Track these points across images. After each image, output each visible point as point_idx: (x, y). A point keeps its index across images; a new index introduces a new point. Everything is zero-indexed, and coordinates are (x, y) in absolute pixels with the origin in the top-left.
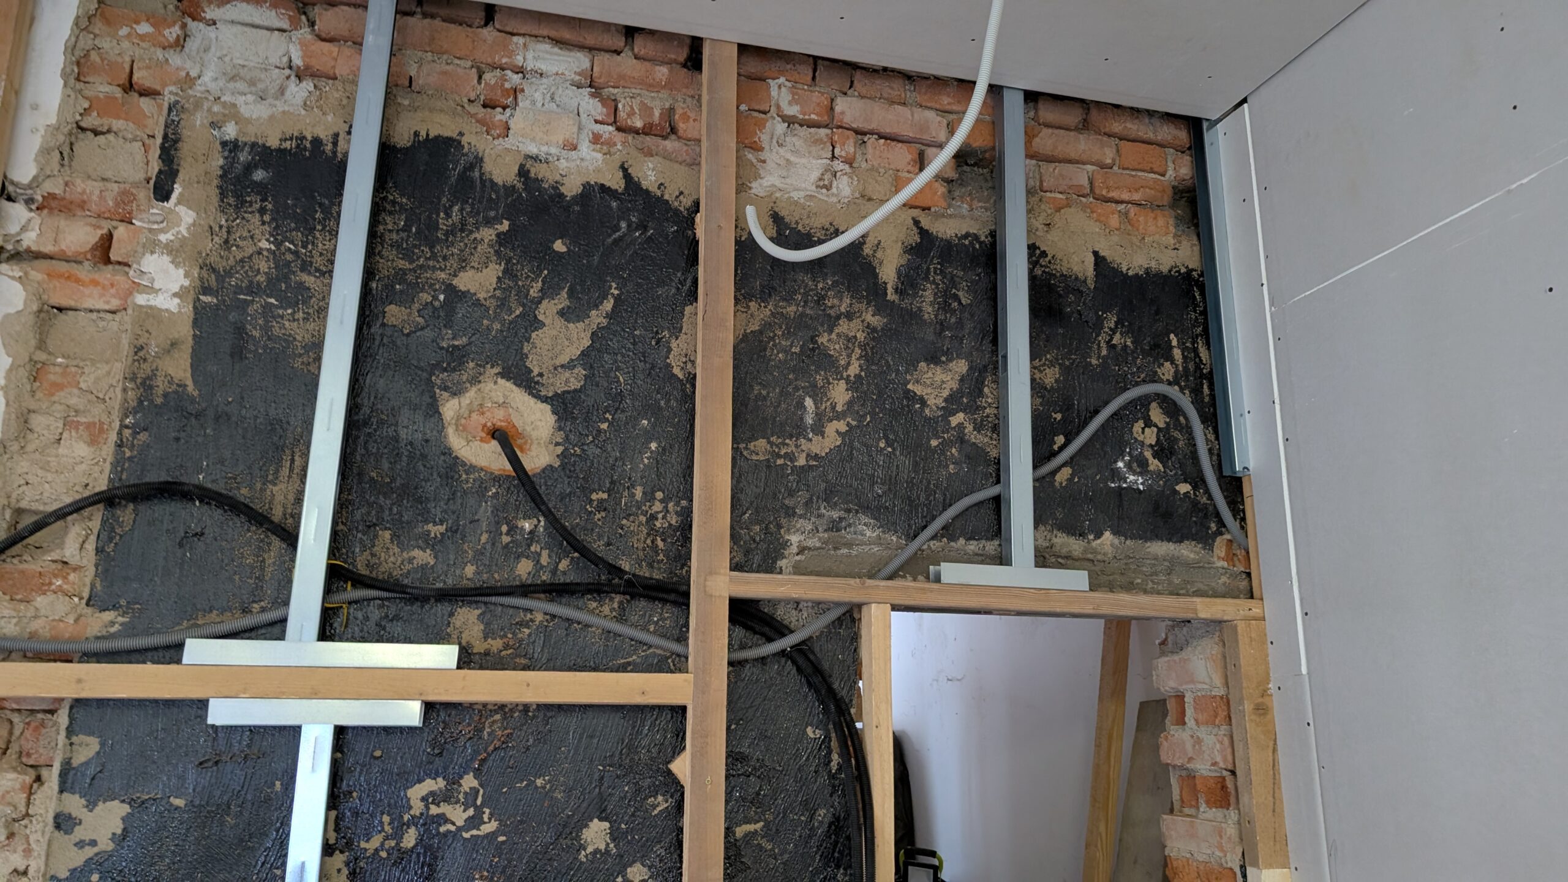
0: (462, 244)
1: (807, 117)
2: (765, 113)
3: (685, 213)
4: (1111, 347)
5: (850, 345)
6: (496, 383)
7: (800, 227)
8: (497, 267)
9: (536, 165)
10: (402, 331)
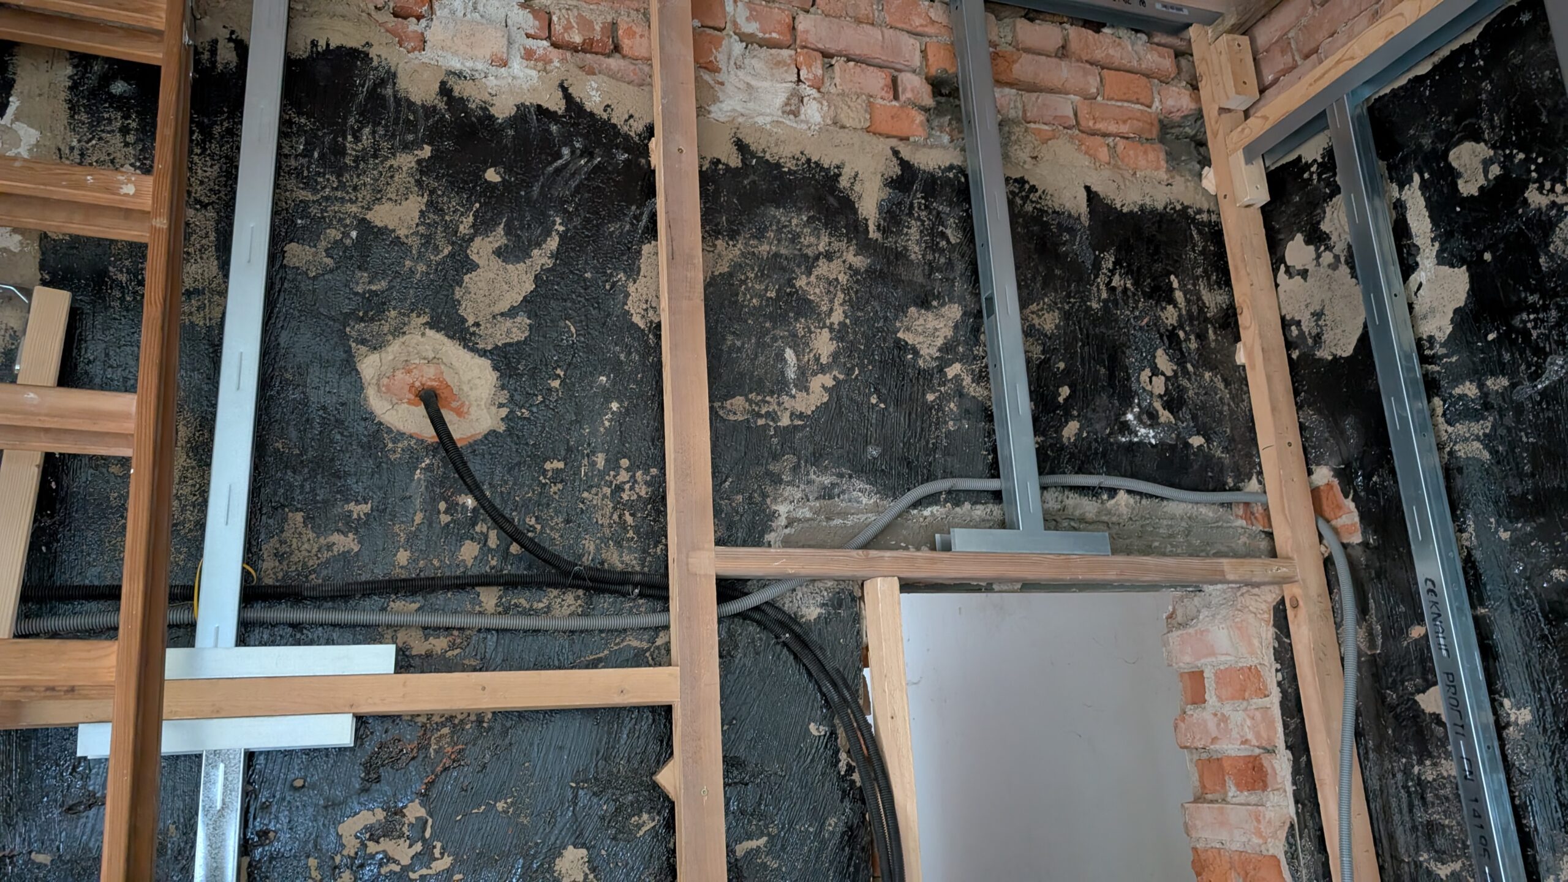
0: (375, 172)
1: (767, 36)
2: (720, 30)
3: (637, 139)
4: (1112, 290)
5: (832, 289)
6: (423, 334)
7: (768, 156)
8: (420, 198)
9: (460, 82)
10: (307, 274)
